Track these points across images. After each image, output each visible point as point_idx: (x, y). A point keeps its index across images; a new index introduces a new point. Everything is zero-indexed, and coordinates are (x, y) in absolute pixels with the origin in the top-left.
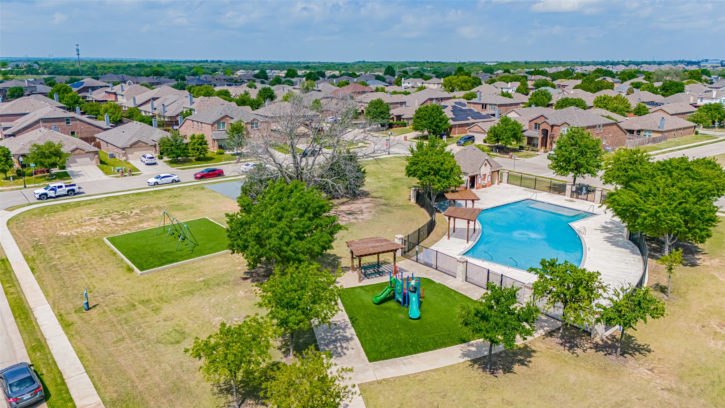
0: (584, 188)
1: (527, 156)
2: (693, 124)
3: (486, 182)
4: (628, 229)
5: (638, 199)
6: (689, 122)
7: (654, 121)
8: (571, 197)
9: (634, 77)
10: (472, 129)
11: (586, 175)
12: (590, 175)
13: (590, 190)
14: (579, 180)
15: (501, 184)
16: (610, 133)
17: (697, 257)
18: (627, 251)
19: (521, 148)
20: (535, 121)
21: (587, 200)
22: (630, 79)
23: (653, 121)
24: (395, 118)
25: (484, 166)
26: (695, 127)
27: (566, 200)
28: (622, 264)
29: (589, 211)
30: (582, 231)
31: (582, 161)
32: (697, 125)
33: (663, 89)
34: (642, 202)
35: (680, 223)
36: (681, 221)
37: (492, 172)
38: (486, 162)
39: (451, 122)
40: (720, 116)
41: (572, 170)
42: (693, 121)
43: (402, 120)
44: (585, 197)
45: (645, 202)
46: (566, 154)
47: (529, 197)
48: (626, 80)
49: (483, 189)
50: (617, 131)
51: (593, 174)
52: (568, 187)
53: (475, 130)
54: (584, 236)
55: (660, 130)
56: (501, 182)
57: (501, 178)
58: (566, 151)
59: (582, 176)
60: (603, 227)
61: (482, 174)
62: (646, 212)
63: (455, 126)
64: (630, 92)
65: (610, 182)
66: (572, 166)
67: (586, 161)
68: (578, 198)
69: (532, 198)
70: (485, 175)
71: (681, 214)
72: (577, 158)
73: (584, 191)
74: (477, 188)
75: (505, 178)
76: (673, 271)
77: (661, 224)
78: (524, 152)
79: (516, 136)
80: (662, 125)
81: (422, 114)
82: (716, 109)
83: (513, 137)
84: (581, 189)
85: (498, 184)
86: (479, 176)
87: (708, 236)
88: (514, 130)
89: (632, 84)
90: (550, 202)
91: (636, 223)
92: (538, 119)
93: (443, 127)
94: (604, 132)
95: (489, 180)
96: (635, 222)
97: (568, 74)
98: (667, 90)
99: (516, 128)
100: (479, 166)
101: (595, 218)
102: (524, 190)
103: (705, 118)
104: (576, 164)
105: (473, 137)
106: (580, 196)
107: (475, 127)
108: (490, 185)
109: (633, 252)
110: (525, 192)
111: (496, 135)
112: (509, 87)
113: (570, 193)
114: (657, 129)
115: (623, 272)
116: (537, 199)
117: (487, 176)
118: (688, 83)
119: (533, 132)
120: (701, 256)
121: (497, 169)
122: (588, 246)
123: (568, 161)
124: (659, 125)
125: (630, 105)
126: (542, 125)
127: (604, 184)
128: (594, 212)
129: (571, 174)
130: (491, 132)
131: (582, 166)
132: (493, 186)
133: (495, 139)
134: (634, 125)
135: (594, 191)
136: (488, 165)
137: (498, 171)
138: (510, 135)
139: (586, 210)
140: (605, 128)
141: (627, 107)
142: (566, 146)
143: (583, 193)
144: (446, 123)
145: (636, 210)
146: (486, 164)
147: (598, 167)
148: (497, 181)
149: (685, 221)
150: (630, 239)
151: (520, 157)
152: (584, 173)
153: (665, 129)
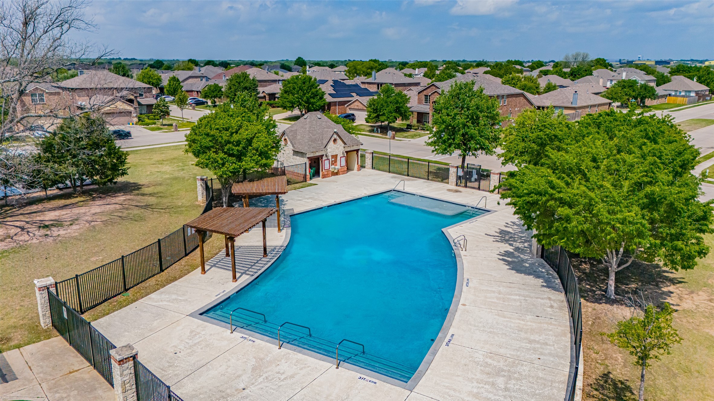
0: (474, 171)
1: (413, 137)
2: (608, 101)
3: (338, 167)
4: (539, 241)
5: (553, 178)
6: (603, 98)
7: (566, 97)
8: (457, 185)
9: (542, 66)
10: (352, 106)
11: (480, 152)
12: (484, 152)
13: (484, 175)
14: (470, 160)
15: (363, 169)
16: (516, 106)
17: (665, 289)
18: (540, 281)
19: (409, 127)
20: (425, 93)
21: (479, 188)
22: (539, 68)
23: (564, 96)
24: (267, 97)
25: (331, 142)
26: (610, 104)
27: (449, 190)
28: (529, 317)
29: (479, 206)
30: (462, 242)
31: (473, 131)
32: (612, 101)
33: (572, 75)
34: (562, 184)
35: (643, 226)
36: (644, 222)
37: (347, 152)
38: (335, 136)
39: (328, 99)
40: (634, 93)
41: (458, 147)
42: (608, 98)
43: (277, 100)
44: (476, 184)
45: (568, 184)
46: (448, 119)
47: (392, 187)
48: (535, 69)
49: (333, 177)
50: (524, 105)
51: (488, 151)
52: (452, 171)
53: (356, 107)
54: (463, 253)
55: (573, 106)
56: (363, 167)
57: (363, 161)
58: (448, 115)
59: (473, 154)
60: (502, 232)
61: (330, 155)
62: (570, 207)
63: (335, 103)
64: (539, 76)
65: (511, 159)
66: (458, 139)
67: (479, 130)
68: (466, 186)
69: (397, 189)
70: (335, 157)
71: (642, 209)
72: (464, 125)
73: (475, 176)
74: (324, 176)
75: (368, 162)
76: (648, 361)
77: (603, 231)
78: (412, 132)
79: (400, 111)
80: (575, 99)
81: (290, 87)
82: (631, 86)
83: (396, 111)
84: (470, 174)
85: (359, 170)
86: (324, 158)
87: (702, 253)
88: (397, 102)
89: (541, 72)
90: (424, 194)
91: (553, 231)
92: (428, 90)
93: (318, 104)
94: (508, 104)
95: (343, 163)
96: (551, 227)
97: (479, 64)
98: (575, 75)
99: (400, 100)
100: (325, 142)
101: (487, 217)
102: (392, 177)
103: (620, 95)
104: (463, 135)
105: (353, 115)
106: (469, 184)
107: (356, 103)
108: (344, 172)
109: (549, 285)
110: (392, 180)
111: (375, 110)
112: (416, 73)
113: (455, 180)
114: (570, 105)
115: (531, 342)
116: (406, 190)
117: (338, 158)
118: (595, 69)
119: (423, 106)
120: (672, 288)
121: (355, 148)
122: (466, 276)
123: (452, 130)
124: (571, 100)
125: (539, 84)
126: (433, 96)
127: (503, 164)
128: (488, 208)
129: (458, 152)
130: (370, 106)
131: (472, 138)
132: (350, 173)
133: (376, 115)
134: (544, 101)
135: (488, 176)
136: (339, 141)
137: (357, 151)
138: (392, 109)
139: (475, 206)
140: (510, 99)
141: (537, 88)
142: (447, 109)
143: (473, 179)
144: (321, 98)
145: (552, 203)
146: (335, 140)
147: (496, 139)
148: (356, 166)
149: (652, 221)
150: (542, 257)
151: (405, 137)
152: (476, 150)
153: (579, 104)
